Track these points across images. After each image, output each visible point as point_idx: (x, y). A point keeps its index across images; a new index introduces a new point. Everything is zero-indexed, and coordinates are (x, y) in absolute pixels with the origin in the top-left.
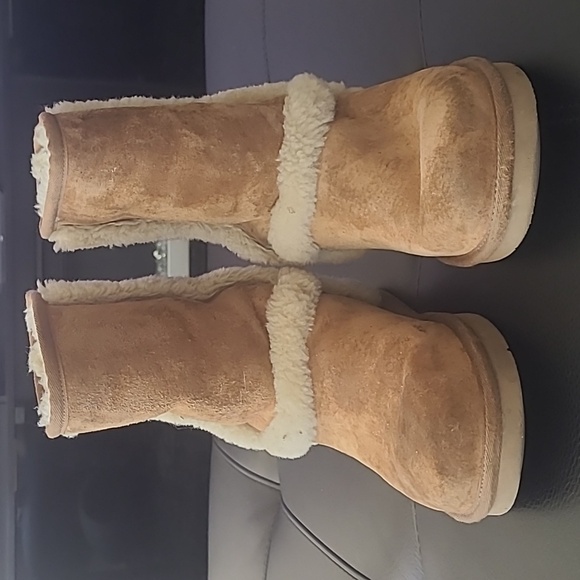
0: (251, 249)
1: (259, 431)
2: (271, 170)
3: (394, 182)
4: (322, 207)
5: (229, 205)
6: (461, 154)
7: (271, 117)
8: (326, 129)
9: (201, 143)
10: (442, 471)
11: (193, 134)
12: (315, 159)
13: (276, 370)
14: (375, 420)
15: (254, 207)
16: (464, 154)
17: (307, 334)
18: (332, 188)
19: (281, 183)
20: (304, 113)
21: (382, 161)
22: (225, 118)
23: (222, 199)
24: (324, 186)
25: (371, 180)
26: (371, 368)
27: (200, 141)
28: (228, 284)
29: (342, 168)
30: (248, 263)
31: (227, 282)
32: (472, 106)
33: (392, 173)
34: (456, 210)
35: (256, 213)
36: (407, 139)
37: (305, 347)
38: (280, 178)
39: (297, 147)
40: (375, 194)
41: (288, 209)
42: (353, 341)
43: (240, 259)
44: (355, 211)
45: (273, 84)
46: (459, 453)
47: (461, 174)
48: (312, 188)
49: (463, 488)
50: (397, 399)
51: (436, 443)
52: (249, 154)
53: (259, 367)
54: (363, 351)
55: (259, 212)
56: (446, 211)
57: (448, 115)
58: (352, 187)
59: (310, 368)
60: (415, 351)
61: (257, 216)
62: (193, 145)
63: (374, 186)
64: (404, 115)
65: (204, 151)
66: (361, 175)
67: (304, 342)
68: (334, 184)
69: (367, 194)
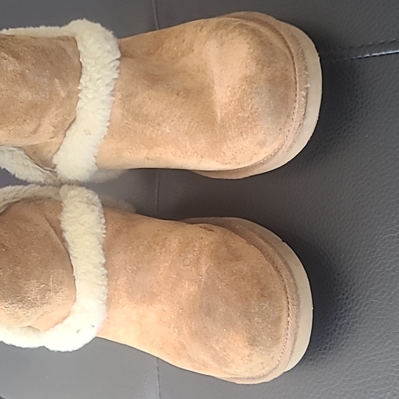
0: (31, 169)
1: (38, 330)
2: (73, 97)
3: (187, 108)
4: (114, 131)
5: (33, 126)
6: (269, 81)
7: (69, 50)
8: (118, 63)
9: (18, 68)
10: (253, 342)
11: (11, 58)
12: (112, 88)
13: (78, 272)
14: (167, 308)
15: (53, 129)
16: (271, 81)
17: (102, 240)
18: (125, 113)
19: (81, 108)
20: (99, 48)
21: (172, 91)
22: (34, 47)
23: (28, 121)
24: (118, 112)
25: (164, 107)
26: (166, 264)
27: (17, 65)
28: (14, 200)
29: (135, 97)
30: (25, 183)
31: (14, 198)
32: (271, 44)
33: (183, 100)
34: (262, 127)
35: (53, 135)
36: (190, 75)
37: (102, 251)
38: (80, 104)
39: (98, 77)
40: (169, 118)
41: (85, 131)
42: (146, 242)
43: (18, 179)
44: (148, 133)
45: (49, 28)
46: (270, 326)
47: (269, 97)
48: (107, 114)
49: (270, 355)
50: (193, 288)
51: (249, 320)
52: (57, 81)
53: (62, 271)
54: (158, 250)
55: (55, 134)
56: (252, 128)
57: (252, 50)
58: (145, 113)
59: (107, 269)
60: (212, 247)
61: (53, 138)
62: (11, 68)
63: (167, 111)
64: (182, 55)
65: (21, 74)
66: (152, 102)
67: (100, 246)
68: (128, 110)
69: (161, 118)
